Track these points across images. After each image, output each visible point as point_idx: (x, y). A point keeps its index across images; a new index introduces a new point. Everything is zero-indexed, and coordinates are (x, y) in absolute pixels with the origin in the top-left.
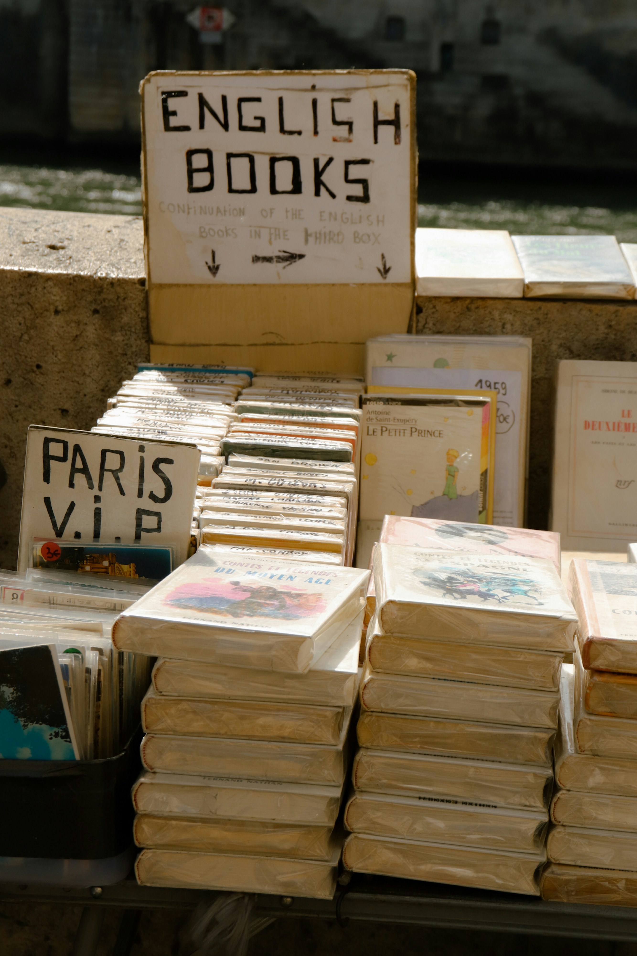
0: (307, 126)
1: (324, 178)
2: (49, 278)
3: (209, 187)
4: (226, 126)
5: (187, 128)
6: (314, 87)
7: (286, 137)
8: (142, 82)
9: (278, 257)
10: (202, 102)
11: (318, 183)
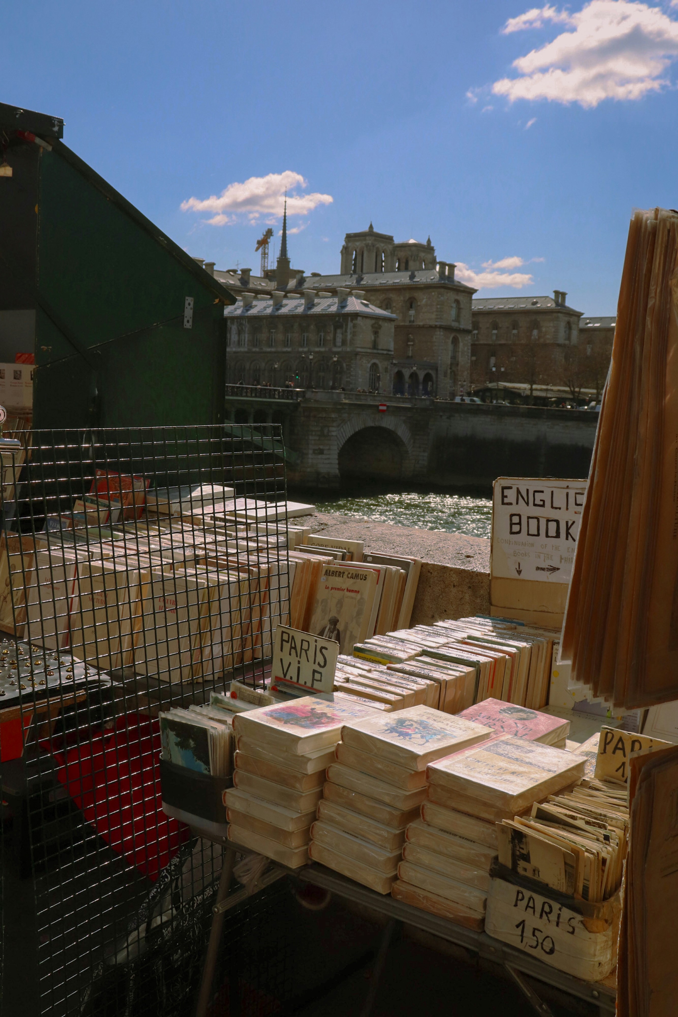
0: (564, 506)
1: (570, 531)
2: (451, 569)
3: (519, 532)
4: (527, 504)
5: (511, 504)
6: (568, 487)
7: (554, 510)
8: (494, 482)
9: (547, 568)
10: (518, 492)
11: (568, 534)
